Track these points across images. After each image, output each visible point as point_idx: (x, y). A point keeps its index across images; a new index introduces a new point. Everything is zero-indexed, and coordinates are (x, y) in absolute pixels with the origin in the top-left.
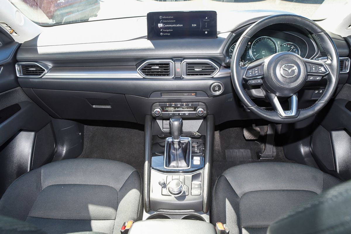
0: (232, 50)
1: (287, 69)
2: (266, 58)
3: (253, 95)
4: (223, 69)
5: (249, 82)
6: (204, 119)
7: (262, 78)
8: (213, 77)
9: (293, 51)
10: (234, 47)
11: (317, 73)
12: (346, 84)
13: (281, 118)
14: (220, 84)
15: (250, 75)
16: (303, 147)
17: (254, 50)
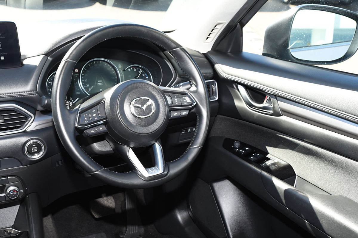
0: (50, 84)
1: (140, 106)
2: (106, 92)
3: (95, 151)
4: (39, 116)
5: (86, 132)
6: (20, 204)
7: (105, 124)
8: (25, 131)
9: (141, 77)
10: (53, 78)
11: (181, 106)
12: (218, 116)
13: (144, 180)
14: (38, 142)
15: (86, 122)
16: (180, 212)
17: (86, 81)
